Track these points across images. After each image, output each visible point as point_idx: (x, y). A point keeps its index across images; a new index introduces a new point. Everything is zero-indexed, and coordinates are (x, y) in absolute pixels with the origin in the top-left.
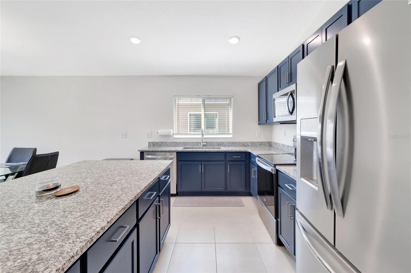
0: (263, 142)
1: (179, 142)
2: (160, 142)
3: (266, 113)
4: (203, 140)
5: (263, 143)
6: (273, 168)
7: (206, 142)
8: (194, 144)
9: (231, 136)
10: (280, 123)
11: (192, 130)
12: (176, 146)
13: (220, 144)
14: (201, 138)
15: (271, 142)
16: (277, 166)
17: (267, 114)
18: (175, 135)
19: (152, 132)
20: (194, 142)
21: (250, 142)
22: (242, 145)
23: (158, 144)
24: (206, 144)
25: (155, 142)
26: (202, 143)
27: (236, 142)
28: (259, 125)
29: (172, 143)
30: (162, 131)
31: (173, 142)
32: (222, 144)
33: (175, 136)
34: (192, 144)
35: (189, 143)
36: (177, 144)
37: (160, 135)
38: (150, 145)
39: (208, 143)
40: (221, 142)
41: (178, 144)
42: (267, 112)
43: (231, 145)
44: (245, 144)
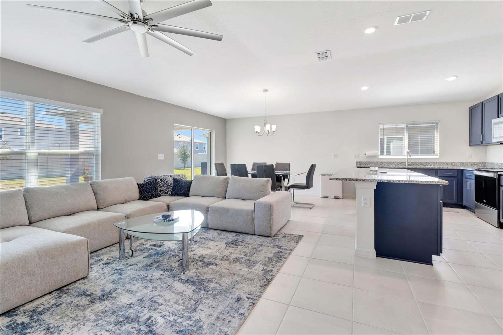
0: (474, 163)
2: (367, 162)
3: (481, 135)
4: (408, 160)
5: (476, 164)
6: (496, 174)
7: (411, 162)
8: (398, 163)
9: (438, 157)
10: (499, 143)
14: (406, 158)
15: (485, 163)
16: (499, 172)
17: (483, 136)
18: (380, 156)
20: (398, 162)
21: (459, 162)
22: (449, 165)
24: (411, 163)
25: (362, 162)
26: (407, 163)
27: (443, 162)
28: (470, 146)
32: (428, 164)
35: (393, 163)
37: (367, 156)
38: (358, 164)
39: (413, 162)
40: (426, 162)
42: (483, 134)
43: (437, 165)
44: (454, 164)
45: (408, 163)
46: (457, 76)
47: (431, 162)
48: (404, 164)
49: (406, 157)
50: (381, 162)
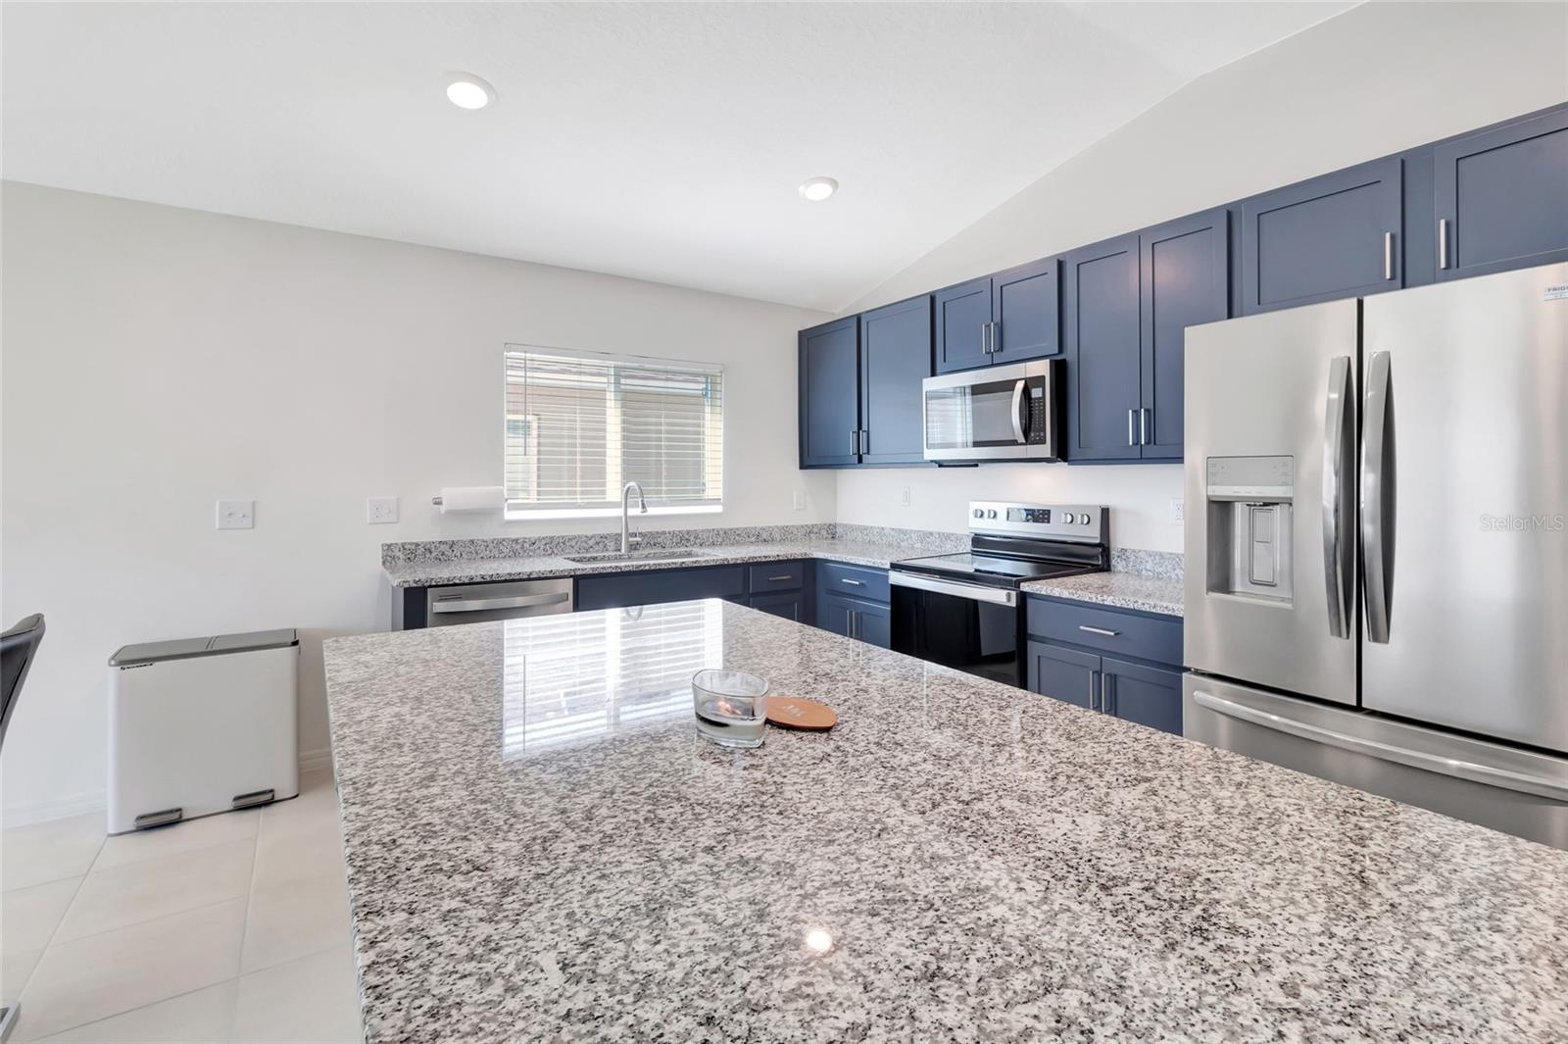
0: (813, 526)
1: (530, 539)
2: (445, 543)
4: (629, 526)
5: (815, 530)
7: (640, 534)
9: (718, 509)
11: (578, 489)
12: (515, 555)
13: (684, 538)
14: (621, 518)
16: (1022, 584)
18: (507, 510)
19: (398, 499)
20: (590, 534)
23: (431, 552)
24: (638, 539)
25: (417, 545)
26: (627, 539)
27: (737, 529)
28: (802, 468)
29: (501, 542)
30: (456, 495)
31: (504, 540)
32: (692, 538)
33: (509, 515)
34: (584, 544)
36: (518, 547)
40: (688, 532)
41: (527, 545)
42: (865, 428)
43: (720, 540)
44: (764, 536)
45: (631, 539)
46: (834, 183)
47: (703, 531)
48: (611, 545)
49: (619, 512)
50: (516, 541)
